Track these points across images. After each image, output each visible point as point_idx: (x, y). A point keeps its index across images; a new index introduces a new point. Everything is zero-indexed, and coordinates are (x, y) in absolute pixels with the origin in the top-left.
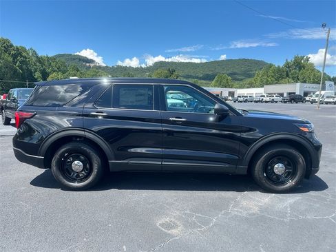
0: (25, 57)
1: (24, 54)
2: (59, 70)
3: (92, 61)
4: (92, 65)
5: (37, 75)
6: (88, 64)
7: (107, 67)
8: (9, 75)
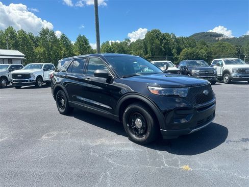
0: (168, 40)
1: (167, 38)
2: (190, 45)
3: (221, 35)
4: (220, 38)
5: (174, 51)
6: (217, 38)
7: (234, 38)
8: (157, 53)
